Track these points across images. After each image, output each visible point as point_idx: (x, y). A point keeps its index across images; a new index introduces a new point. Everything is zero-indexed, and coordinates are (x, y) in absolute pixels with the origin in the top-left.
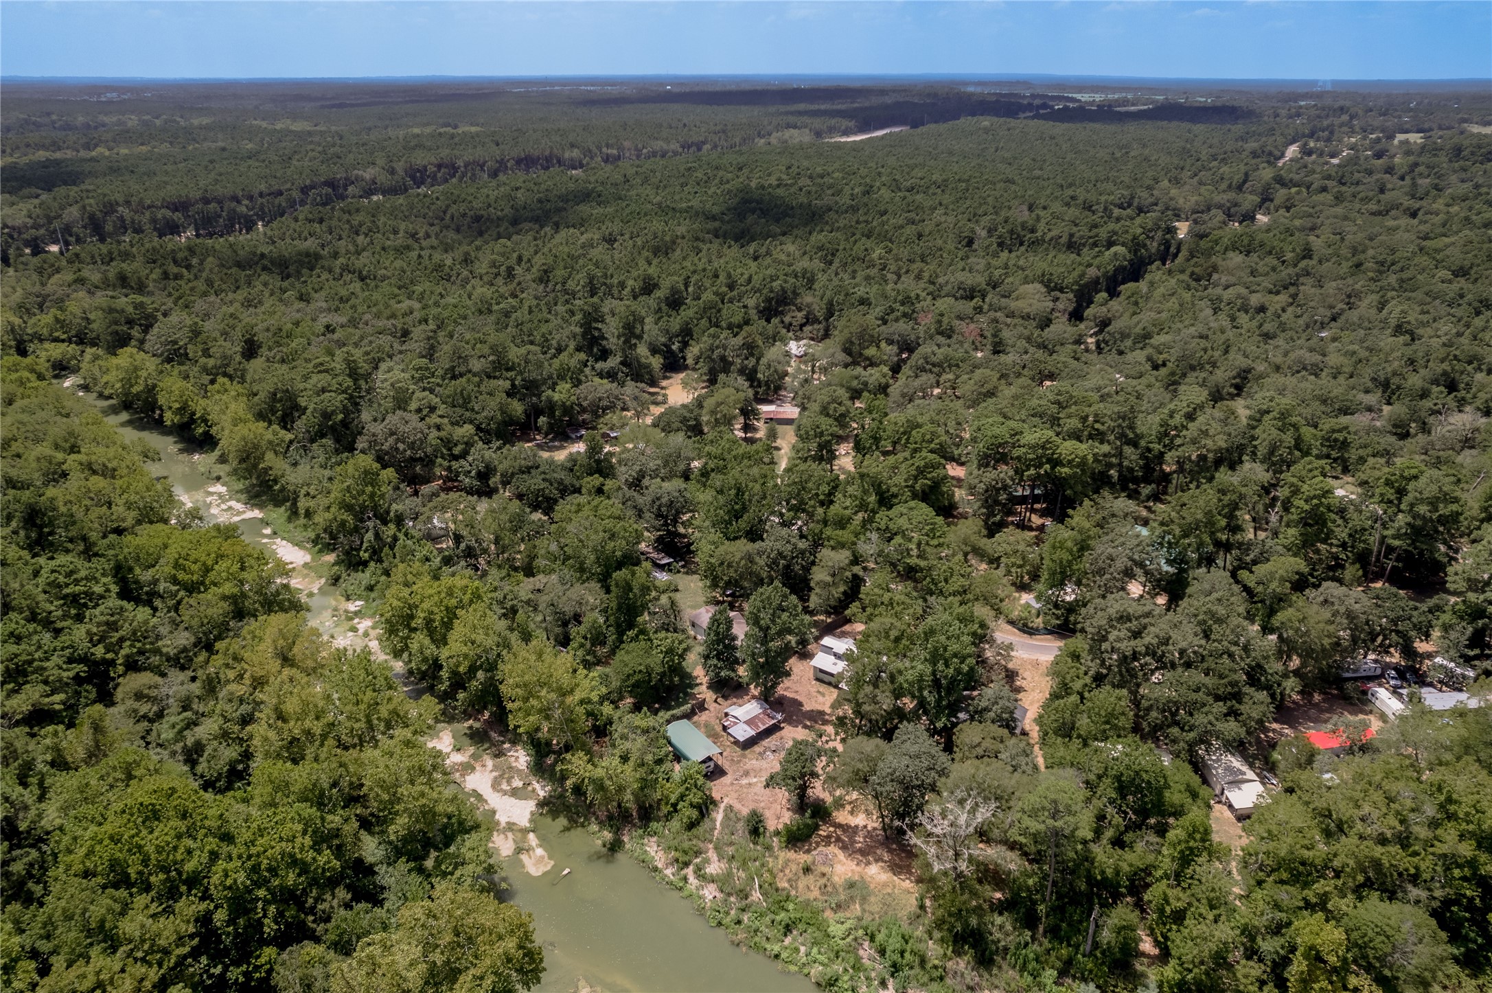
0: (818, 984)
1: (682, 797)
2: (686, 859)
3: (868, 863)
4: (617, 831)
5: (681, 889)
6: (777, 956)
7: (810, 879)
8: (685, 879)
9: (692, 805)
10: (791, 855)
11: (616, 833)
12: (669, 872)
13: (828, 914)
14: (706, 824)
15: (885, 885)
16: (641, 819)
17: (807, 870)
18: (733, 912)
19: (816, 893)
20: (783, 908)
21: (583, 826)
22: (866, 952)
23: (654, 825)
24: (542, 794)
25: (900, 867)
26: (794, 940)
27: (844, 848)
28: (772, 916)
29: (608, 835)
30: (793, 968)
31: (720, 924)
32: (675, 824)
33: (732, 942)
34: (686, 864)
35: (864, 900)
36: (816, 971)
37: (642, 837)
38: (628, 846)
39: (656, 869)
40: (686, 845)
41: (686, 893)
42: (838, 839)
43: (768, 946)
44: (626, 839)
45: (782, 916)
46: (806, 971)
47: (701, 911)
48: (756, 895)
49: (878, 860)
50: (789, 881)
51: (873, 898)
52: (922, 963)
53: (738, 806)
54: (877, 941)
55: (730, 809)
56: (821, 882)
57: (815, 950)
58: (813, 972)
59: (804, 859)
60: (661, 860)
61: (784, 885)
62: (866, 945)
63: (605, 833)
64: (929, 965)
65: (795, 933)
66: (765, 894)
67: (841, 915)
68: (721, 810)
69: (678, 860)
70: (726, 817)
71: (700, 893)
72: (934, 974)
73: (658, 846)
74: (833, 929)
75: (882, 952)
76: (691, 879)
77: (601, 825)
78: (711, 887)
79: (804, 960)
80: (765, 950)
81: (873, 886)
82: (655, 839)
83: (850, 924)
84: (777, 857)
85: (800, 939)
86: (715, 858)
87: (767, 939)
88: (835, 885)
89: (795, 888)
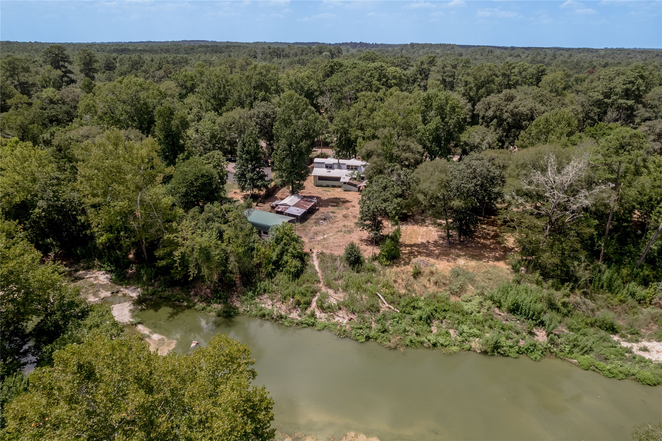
0: (485, 353)
1: (282, 254)
2: (307, 299)
3: (455, 260)
4: (224, 300)
5: (313, 325)
6: (435, 345)
7: (423, 280)
8: (313, 315)
9: (294, 257)
10: (395, 269)
11: (225, 303)
12: (294, 315)
13: (453, 299)
14: (309, 270)
15: (478, 268)
16: (245, 285)
17: (417, 274)
18: (374, 325)
19: (432, 289)
20: (414, 308)
21: (189, 307)
22: (501, 315)
23: (262, 285)
24: (134, 295)
25: (477, 256)
26: (438, 327)
27: (428, 255)
28: (408, 317)
29: (218, 307)
30: (455, 349)
31: (368, 338)
32: (281, 277)
33: (390, 348)
34: (309, 304)
35: (472, 280)
36: (476, 344)
37: (252, 298)
38: (241, 310)
39: (281, 317)
40: (302, 289)
41: (319, 327)
42: (420, 253)
43: (423, 339)
44: (237, 304)
45: (417, 314)
46: (467, 346)
47: (343, 334)
48: (385, 307)
49: (459, 256)
50: (406, 287)
51: (477, 278)
52: (552, 306)
53: (327, 252)
54: (508, 303)
55: (321, 255)
56: (433, 279)
57: (465, 328)
58: (473, 345)
59: (410, 269)
60: (281, 309)
61: (403, 291)
62: (497, 310)
63: (215, 306)
64: (559, 304)
65: (436, 323)
66: (392, 303)
67: (465, 296)
68: (315, 258)
69: (298, 303)
70: (322, 261)
71: (333, 321)
72: (565, 311)
73: (272, 300)
74: (467, 307)
75: (515, 309)
76: (318, 314)
77: (207, 300)
78: (341, 313)
79: (460, 339)
80: (422, 343)
81: (471, 270)
82: (266, 295)
83: (478, 299)
84: (384, 275)
85: (444, 325)
86: (331, 292)
87: (417, 334)
88: (444, 277)
89: (414, 291)
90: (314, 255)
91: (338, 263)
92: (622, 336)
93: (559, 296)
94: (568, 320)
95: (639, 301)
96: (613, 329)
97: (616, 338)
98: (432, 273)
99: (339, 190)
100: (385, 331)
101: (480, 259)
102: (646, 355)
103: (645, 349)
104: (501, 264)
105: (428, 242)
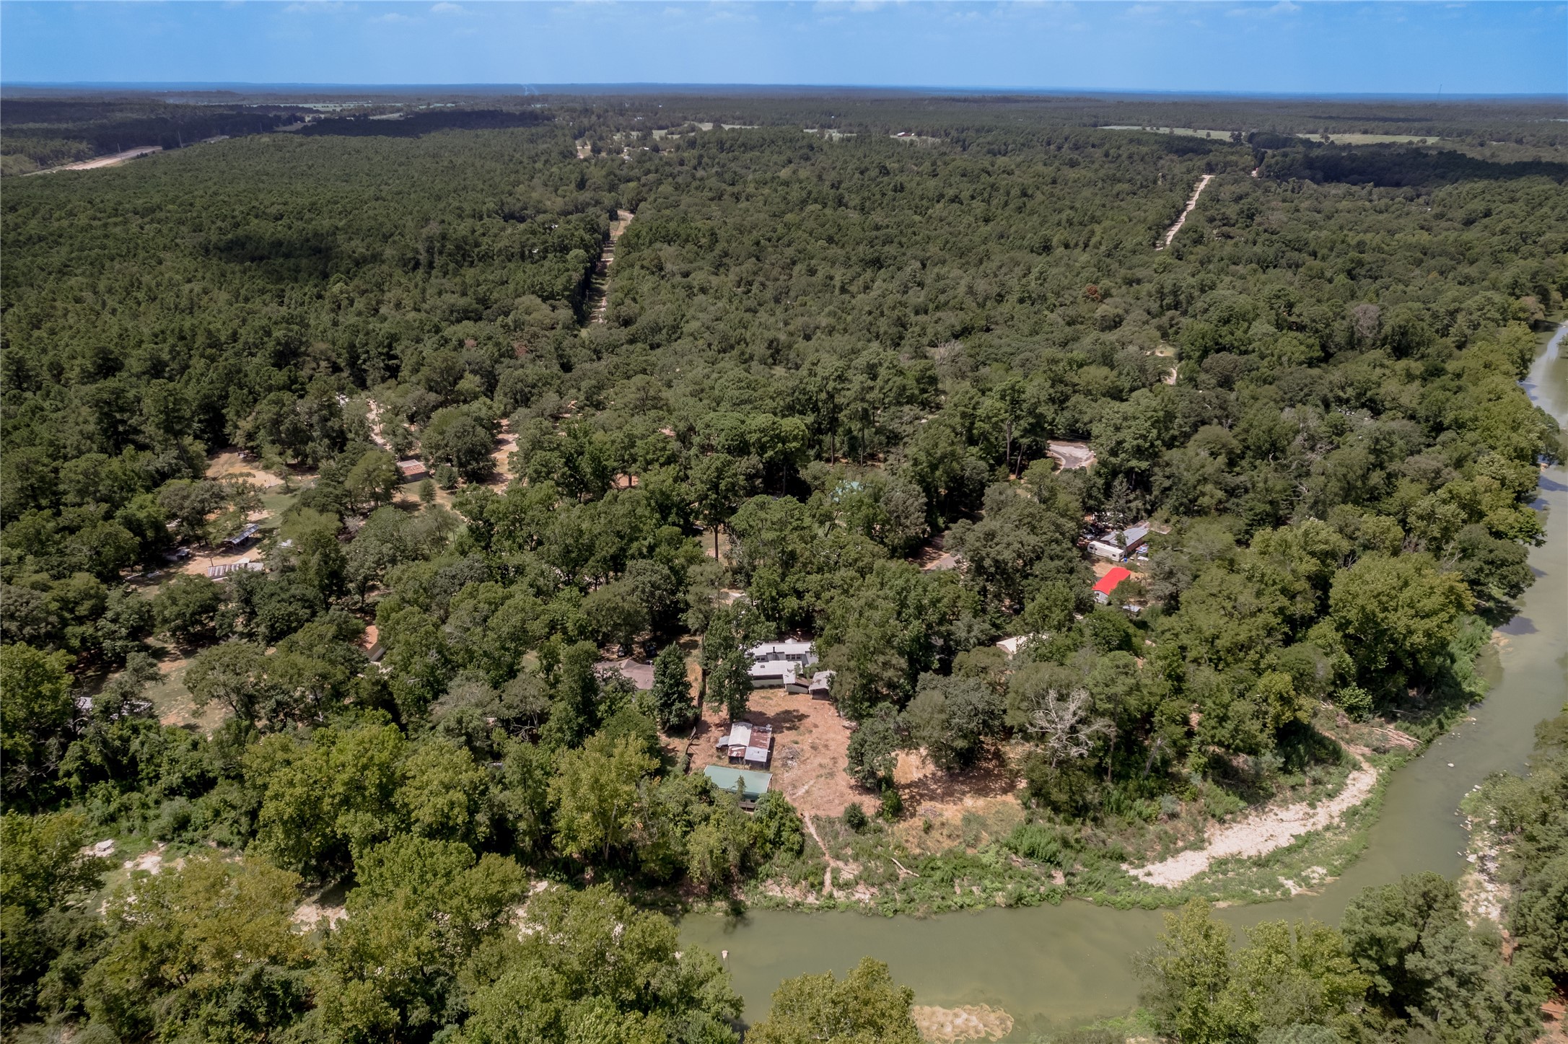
0: (1011, 906)
1: (779, 829)
2: (818, 878)
3: (961, 800)
4: (726, 895)
6: (962, 907)
7: (935, 834)
8: (831, 896)
9: (792, 830)
10: (903, 825)
11: (727, 898)
12: (811, 899)
13: (970, 852)
14: (809, 843)
15: (987, 807)
16: (744, 873)
17: (928, 828)
18: (898, 897)
20: (933, 869)
21: (687, 911)
22: (1018, 861)
23: (762, 870)
25: (982, 790)
26: (961, 886)
27: (932, 798)
28: (929, 880)
29: (721, 905)
30: (981, 907)
31: (896, 911)
32: (781, 857)
33: (920, 918)
34: (822, 884)
35: (984, 825)
36: (1000, 898)
37: (756, 887)
38: (749, 903)
39: (797, 904)
41: (842, 908)
42: (921, 796)
43: (950, 903)
44: (742, 897)
45: (938, 875)
46: (992, 902)
47: (869, 913)
48: (903, 873)
49: (964, 793)
50: (919, 846)
51: (989, 822)
52: (1066, 844)
53: (821, 813)
54: (1024, 848)
55: (816, 819)
56: (945, 832)
57: (987, 882)
58: (997, 900)
59: (918, 822)
60: (792, 894)
61: (918, 851)
62: (1014, 856)
63: (718, 904)
64: (1073, 842)
65: (957, 881)
66: (909, 867)
67: (981, 846)
68: (809, 824)
69: (812, 886)
70: (818, 827)
71: (853, 899)
72: (1078, 847)
73: (779, 885)
74: (985, 859)
75: (1031, 854)
76: (836, 894)
77: (709, 899)
78: (861, 888)
79: (984, 895)
80: (950, 907)
81: (981, 813)
82: (770, 881)
83: (994, 847)
84: (893, 833)
85: (966, 883)
86: (841, 864)
87: (943, 898)
88: (956, 828)
89: (928, 848)
90: (807, 820)
91: (838, 826)
92: (1131, 863)
93: (1070, 831)
94: (1082, 856)
95: (1145, 820)
96: (1122, 858)
97: (1124, 867)
98: (943, 824)
99: (781, 693)
100: (912, 900)
101: (986, 795)
102: (1150, 880)
103: (1149, 874)
104: (1010, 798)
105: (925, 776)
